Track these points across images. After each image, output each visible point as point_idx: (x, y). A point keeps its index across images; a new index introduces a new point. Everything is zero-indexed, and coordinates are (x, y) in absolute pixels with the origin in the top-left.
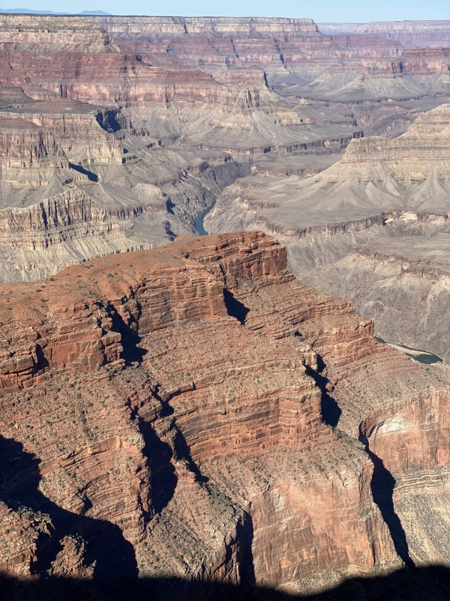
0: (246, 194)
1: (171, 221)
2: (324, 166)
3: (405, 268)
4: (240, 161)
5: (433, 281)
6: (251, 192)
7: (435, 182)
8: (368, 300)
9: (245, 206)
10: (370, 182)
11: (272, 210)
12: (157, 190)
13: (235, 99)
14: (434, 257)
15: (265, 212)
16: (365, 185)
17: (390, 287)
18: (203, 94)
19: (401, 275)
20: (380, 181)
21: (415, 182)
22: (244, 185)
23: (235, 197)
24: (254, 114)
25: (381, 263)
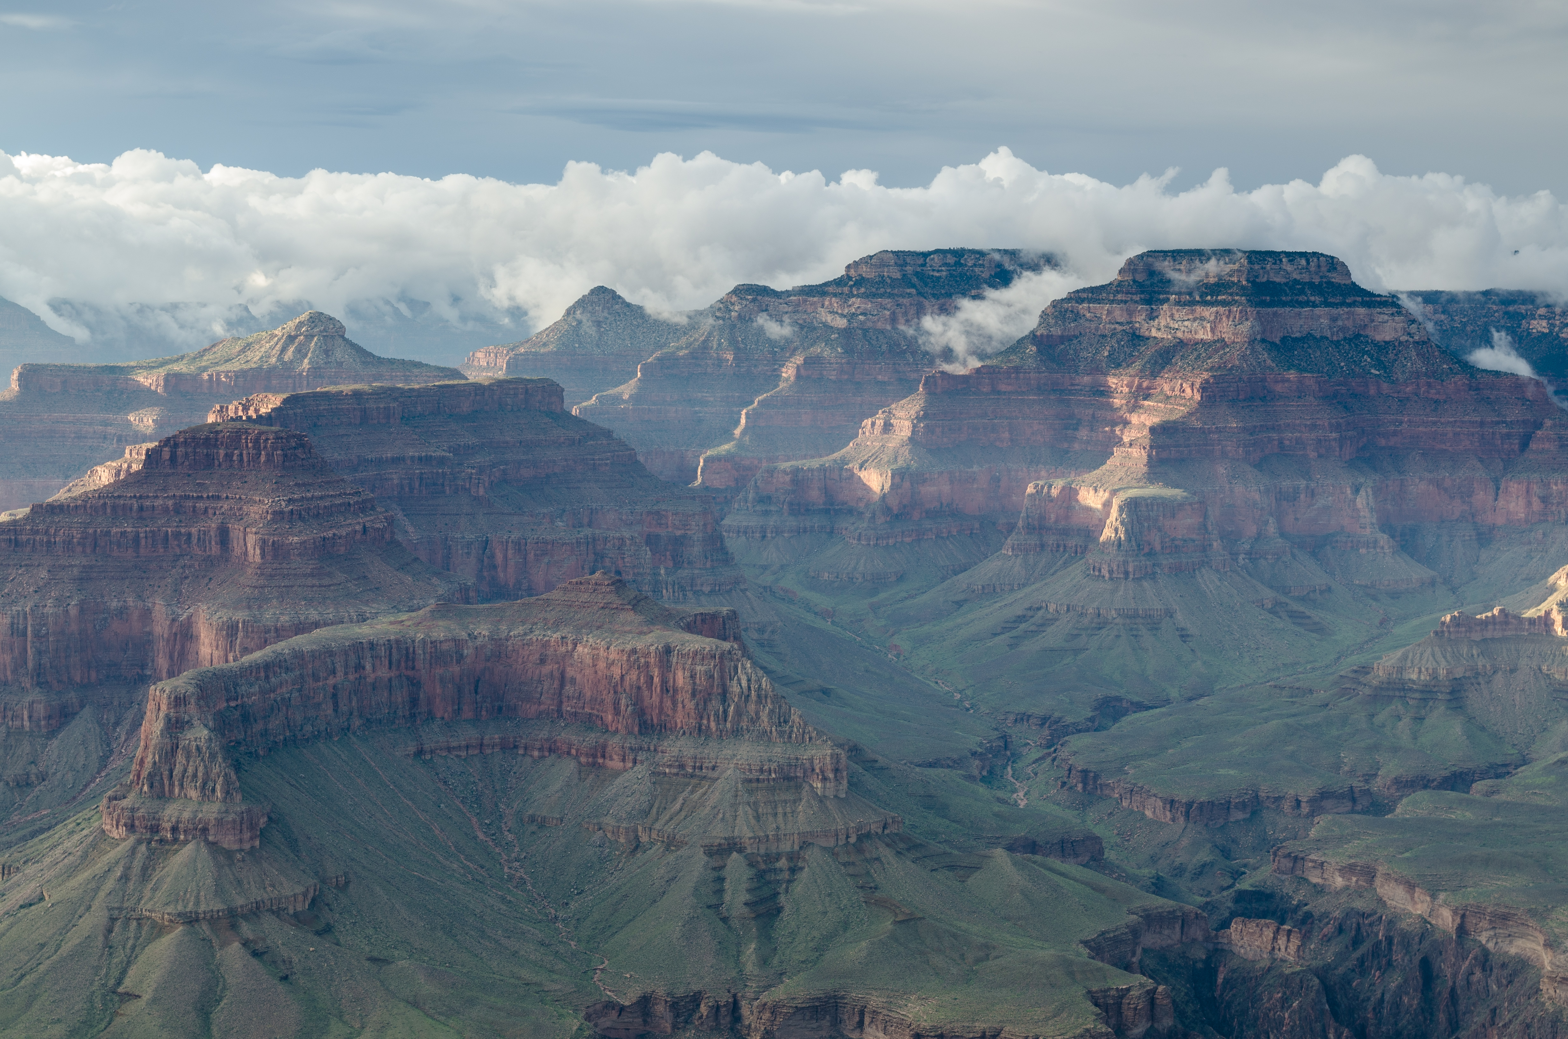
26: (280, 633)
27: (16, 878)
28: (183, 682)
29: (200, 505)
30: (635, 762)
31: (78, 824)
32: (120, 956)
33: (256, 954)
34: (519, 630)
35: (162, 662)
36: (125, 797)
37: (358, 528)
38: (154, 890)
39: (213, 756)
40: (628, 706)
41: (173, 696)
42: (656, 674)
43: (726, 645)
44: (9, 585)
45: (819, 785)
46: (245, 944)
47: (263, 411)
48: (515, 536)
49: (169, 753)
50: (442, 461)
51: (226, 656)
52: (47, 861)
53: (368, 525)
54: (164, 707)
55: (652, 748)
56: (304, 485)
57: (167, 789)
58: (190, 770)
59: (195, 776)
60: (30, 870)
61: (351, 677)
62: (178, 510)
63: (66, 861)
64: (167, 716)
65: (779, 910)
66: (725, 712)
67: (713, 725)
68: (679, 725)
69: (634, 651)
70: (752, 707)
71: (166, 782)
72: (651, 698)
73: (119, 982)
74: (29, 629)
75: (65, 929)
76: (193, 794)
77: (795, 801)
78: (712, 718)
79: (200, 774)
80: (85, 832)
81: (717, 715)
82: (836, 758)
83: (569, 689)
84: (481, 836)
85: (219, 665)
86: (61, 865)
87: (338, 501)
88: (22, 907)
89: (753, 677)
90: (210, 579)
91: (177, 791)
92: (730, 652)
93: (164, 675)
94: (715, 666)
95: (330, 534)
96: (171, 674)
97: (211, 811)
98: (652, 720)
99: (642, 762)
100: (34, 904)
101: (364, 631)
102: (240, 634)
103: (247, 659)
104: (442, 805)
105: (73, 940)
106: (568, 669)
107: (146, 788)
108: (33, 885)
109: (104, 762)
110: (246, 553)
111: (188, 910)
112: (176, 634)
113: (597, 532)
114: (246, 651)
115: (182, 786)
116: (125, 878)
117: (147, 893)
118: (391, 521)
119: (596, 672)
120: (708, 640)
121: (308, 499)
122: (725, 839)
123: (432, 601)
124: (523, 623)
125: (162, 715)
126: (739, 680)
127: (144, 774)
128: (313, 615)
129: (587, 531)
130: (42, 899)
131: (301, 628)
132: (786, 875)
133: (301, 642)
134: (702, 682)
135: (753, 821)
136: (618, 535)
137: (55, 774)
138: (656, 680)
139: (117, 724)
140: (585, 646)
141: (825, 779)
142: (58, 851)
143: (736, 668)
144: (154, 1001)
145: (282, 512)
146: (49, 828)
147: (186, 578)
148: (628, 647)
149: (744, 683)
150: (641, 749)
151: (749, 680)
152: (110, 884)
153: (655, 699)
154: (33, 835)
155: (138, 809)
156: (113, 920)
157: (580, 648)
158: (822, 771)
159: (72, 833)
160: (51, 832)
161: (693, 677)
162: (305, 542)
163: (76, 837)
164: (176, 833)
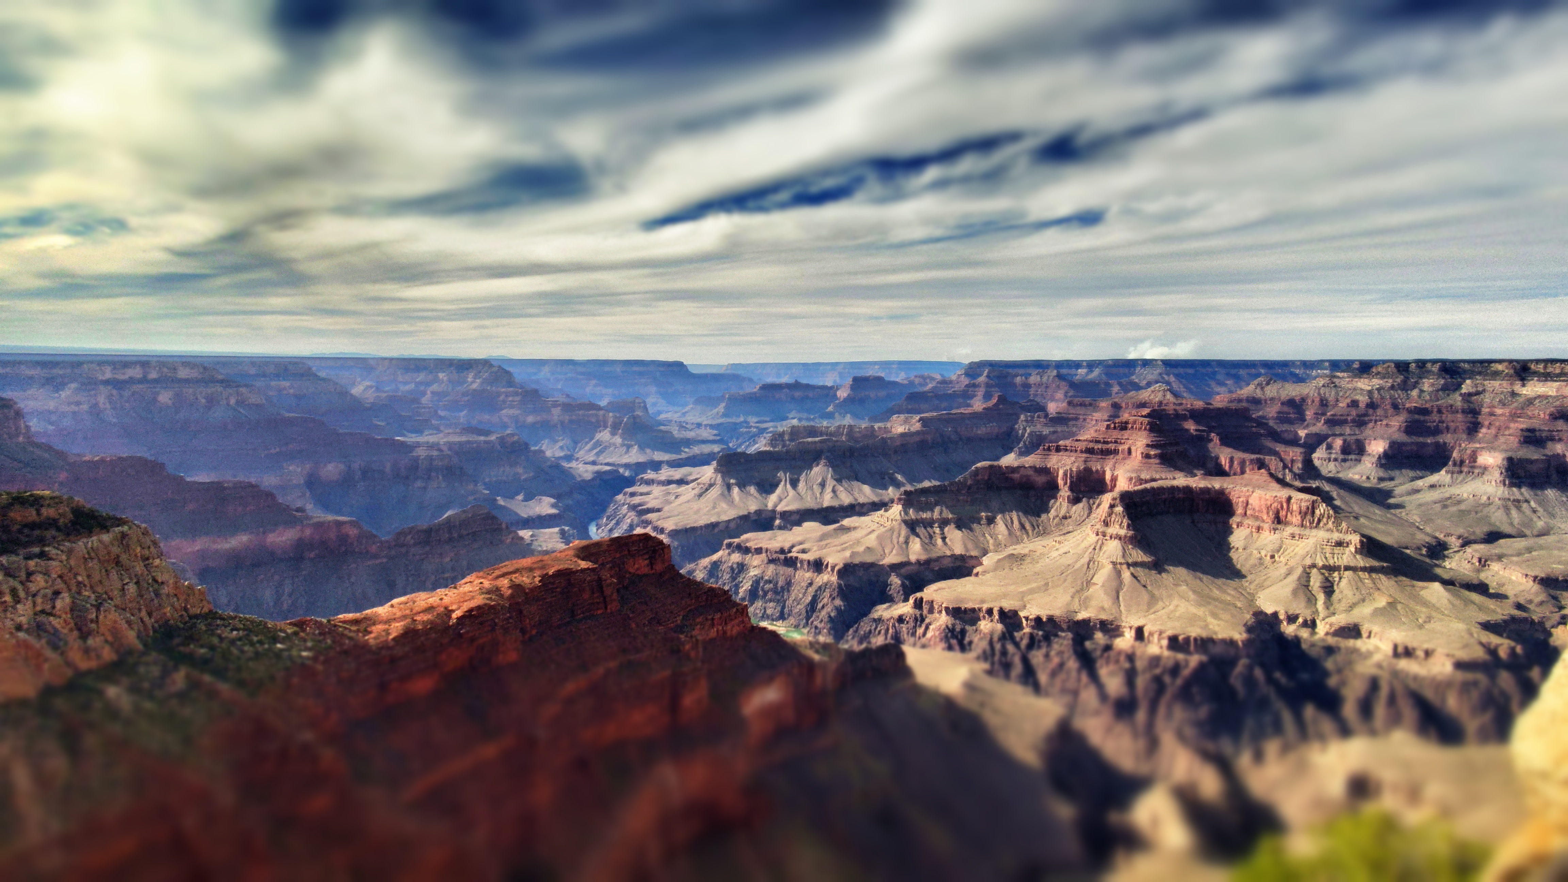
0: (633, 502)
1: (567, 528)
2: (698, 476)
3: (771, 558)
4: (627, 474)
5: (794, 567)
6: (636, 500)
7: (789, 486)
8: (744, 586)
9: (634, 512)
10: (737, 488)
11: (656, 515)
12: (553, 501)
13: (621, 424)
14: (793, 547)
15: (650, 516)
16: (733, 490)
17: (759, 574)
18: (593, 420)
19: (767, 564)
20: (745, 487)
22: (633, 495)
23: (624, 504)
25: (751, 555)
26: (1146, 481)
27: (1062, 545)
28: (1116, 493)
29: (1122, 441)
30: (1275, 533)
31: (1081, 532)
32: (1092, 572)
33: (1135, 577)
34: (1231, 486)
35: (1108, 487)
36: (1096, 525)
37: (1175, 451)
38: (1104, 553)
39: (1124, 516)
40: (1271, 514)
41: (1112, 498)
42: (1285, 505)
43: (1316, 498)
44: (1064, 461)
45: (1353, 550)
46: (1131, 574)
47: (1143, 414)
48: (1230, 456)
49: (1110, 515)
50: (1204, 430)
51: (1129, 487)
52: (1071, 542)
53: (1178, 450)
54: (1109, 501)
55: (1282, 529)
56: (1157, 436)
57: (1109, 524)
58: (1117, 520)
60: (1066, 543)
61: (1170, 496)
62: (1115, 442)
63: (1077, 542)
64: (1111, 503)
65: (1333, 591)
66: (1313, 520)
67: (1308, 524)
68: (1294, 523)
69: (1276, 497)
70: (1325, 520)
71: (1109, 522)
72: (1282, 512)
73: (1091, 579)
74: (1069, 474)
75: (1076, 562)
76: (1117, 527)
77: (1342, 554)
78: (1308, 522)
79: (1119, 521)
80: (1083, 534)
81: (1310, 521)
82: (1361, 541)
83: (1250, 506)
84: (1214, 550)
85: (1126, 489)
86: (1075, 543)
87: (1168, 442)
88: (1063, 553)
89: (1326, 510)
90: (1125, 463)
91: (1112, 525)
93: (1109, 491)
94: (1310, 504)
95: (1165, 452)
96: (1111, 491)
97: (1123, 532)
98: (1282, 520)
99: (1277, 534)
100: (1067, 553)
101: (1175, 483)
102: (1133, 481)
103: (1136, 488)
105: (1078, 566)
106: (1250, 501)
107: (1102, 523)
108: (1067, 548)
109: (1089, 515)
110: (1136, 456)
111: (1113, 561)
112: (1113, 479)
114: (1135, 486)
115: (1114, 524)
116: (1094, 549)
117: (1101, 554)
119: (1260, 502)
120: (1307, 495)
121: (1158, 441)
122: (1311, 564)
123: (1199, 475)
124: (1233, 484)
125: (1108, 503)
126: (1320, 509)
127: (1102, 519)
128: (1158, 477)
130: (1069, 552)
131: (1153, 480)
132: (1337, 579)
133: (1155, 485)
134: (1304, 509)
135: (1324, 559)
137: (1074, 516)
138: (1285, 507)
139: (1093, 505)
140: (1256, 494)
141: (1356, 548)
142: (1075, 539)
143: (1319, 506)
144: (1103, 586)
145: (1149, 444)
146: (1072, 532)
147: (1117, 462)
148: (1274, 495)
149: (1322, 511)
150: (1277, 529)
152: (1091, 549)
153: (1284, 513)
154: (1068, 533)
155: (1100, 529)
156: (1090, 560)
157: (1254, 494)
158: (1355, 545)
159: (1079, 534)
161: (1300, 507)
162: (1156, 454)
163: (1080, 536)
164: (1111, 537)
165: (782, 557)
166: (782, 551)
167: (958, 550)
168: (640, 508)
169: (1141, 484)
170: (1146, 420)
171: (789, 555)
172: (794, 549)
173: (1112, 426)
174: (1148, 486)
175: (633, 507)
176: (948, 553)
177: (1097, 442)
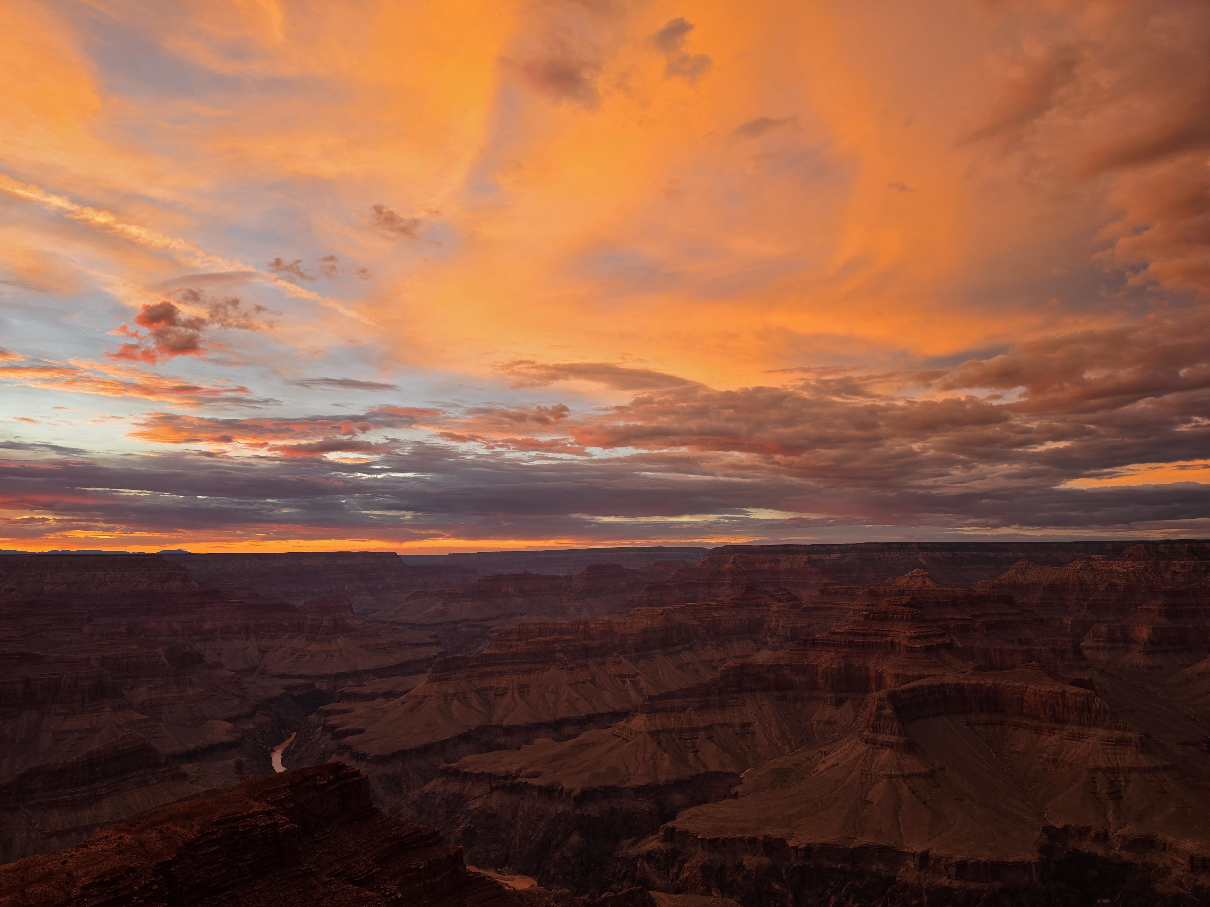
0: (328, 723)
1: (244, 759)
2: (409, 687)
3: (494, 785)
4: (324, 687)
5: (521, 796)
6: (334, 720)
7: (516, 695)
8: (459, 825)
9: (329, 735)
10: (456, 700)
11: (357, 737)
12: (228, 725)
13: (320, 627)
14: (520, 770)
15: (349, 739)
16: (451, 702)
17: (480, 807)
18: (286, 624)
19: (490, 793)
20: (465, 698)
21: (498, 696)
22: (328, 713)
23: (318, 726)
24: (339, 640)
25: (470, 782)
26: (915, 678)
27: (829, 756)
28: (882, 693)
29: (884, 633)
30: (1054, 733)
31: (848, 740)
32: (865, 788)
33: (913, 792)
34: (1004, 682)
35: (874, 686)
36: (864, 732)
37: (940, 643)
38: (876, 765)
39: (894, 720)
40: (1049, 712)
41: (879, 698)
42: (1060, 700)
43: (1089, 691)
44: (822, 657)
45: (1135, 749)
46: (909, 788)
47: (903, 602)
48: (999, 647)
49: (879, 718)
50: (968, 620)
51: (896, 685)
52: (839, 751)
53: (944, 641)
54: (876, 702)
55: (1061, 729)
56: (920, 627)
57: (878, 730)
58: (886, 724)
59: (888, 726)
60: (833, 754)
61: (941, 695)
62: (876, 634)
63: (845, 752)
64: (877, 704)
65: (1121, 797)
66: (1091, 717)
67: (1086, 722)
68: (1071, 721)
69: (1050, 691)
70: (1102, 716)
71: (878, 728)
72: (1059, 709)
73: (866, 797)
74: (829, 672)
75: (846, 776)
76: (888, 732)
77: (1124, 754)
78: (1085, 719)
79: (890, 726)
80: (851, 743)
81: (1087, 717)
82: (1141, 738)
83: (1025, 704)
84: (994, 757)
85: (894, 688)
86: (843, 753)
87: (932, 633)
88: (831, 766)
89: (1102, 704)
90: (889, 658)
91: (882, 731)
92: (1090, 694)
93: (874, 690)
94: (1085, 699)
95: (930, 644)
96: (877, 691)
97: (894, 739)
98: (1060, 718)
99: (1057, 734)
100: (835, 766)
101: (945, 680)
102: (900, 678)
103: (903, 687)
104: (979, 744)
105: (849, 780)
106: (1024, 697)
107: (871, 729)
108: (835, 759)
109: (856, 718)
110: (901, 650)
111: (888, 773)
112: (878, 676)
113: (1031, 647)
114: (903, 684)
115: (883, 729)
116: (865, 760)
117: (873, 766)
118: (952, 640)
119: (1036, 699)
120: (1081, 689)
121: (921, 632)
122: (1095, 766)
123: (969, 670)
124: (1006, 679)
125: (875, 704)
126: (1095, 705)
127: (871, 724)
128: (926, 673)
129: (1027, 647)
130: (838, 764)
131: (922, 677)
132: (1124, 783)
133: (923, 682)
134: (1079, 705)
135: (1107, 761)
136: (1039, 648)
137: (839, 721)
138: (1060, 703)
139: (859, 706)
140: (1030, 689)
141: (1137, 747)
142: (842, 748)
143: (1094, 700)
144: (878, 805)
145: (912, 636)
146: (838, 740)
147: (880, 657)
148: (1048, 690)
149: (1098, 706)
150: (1056, 729)
151: (1100, 705)
152: (861, 761)
154: (834, 741)
155: (869, 736)
156: (862, 774)
157: (1028, 689)
158: (1135, 743)
159: (846, 742)
160: (839, 741)
161: (1075, 703)
162: (921, 647)
163: (848, 744)
164: (882, 745)
165: (508, 782)
166: (508, 776)
167: (713, 767)
168: (337, 729)
169: (908, 683)
170: (907, 610)
171: (518, 780)
172: (523, 773)
173: (871, 616)
174: (916, 684)
175: (328, 729)
176: (702, 770)
177: (856, 634)
